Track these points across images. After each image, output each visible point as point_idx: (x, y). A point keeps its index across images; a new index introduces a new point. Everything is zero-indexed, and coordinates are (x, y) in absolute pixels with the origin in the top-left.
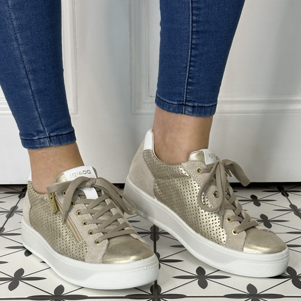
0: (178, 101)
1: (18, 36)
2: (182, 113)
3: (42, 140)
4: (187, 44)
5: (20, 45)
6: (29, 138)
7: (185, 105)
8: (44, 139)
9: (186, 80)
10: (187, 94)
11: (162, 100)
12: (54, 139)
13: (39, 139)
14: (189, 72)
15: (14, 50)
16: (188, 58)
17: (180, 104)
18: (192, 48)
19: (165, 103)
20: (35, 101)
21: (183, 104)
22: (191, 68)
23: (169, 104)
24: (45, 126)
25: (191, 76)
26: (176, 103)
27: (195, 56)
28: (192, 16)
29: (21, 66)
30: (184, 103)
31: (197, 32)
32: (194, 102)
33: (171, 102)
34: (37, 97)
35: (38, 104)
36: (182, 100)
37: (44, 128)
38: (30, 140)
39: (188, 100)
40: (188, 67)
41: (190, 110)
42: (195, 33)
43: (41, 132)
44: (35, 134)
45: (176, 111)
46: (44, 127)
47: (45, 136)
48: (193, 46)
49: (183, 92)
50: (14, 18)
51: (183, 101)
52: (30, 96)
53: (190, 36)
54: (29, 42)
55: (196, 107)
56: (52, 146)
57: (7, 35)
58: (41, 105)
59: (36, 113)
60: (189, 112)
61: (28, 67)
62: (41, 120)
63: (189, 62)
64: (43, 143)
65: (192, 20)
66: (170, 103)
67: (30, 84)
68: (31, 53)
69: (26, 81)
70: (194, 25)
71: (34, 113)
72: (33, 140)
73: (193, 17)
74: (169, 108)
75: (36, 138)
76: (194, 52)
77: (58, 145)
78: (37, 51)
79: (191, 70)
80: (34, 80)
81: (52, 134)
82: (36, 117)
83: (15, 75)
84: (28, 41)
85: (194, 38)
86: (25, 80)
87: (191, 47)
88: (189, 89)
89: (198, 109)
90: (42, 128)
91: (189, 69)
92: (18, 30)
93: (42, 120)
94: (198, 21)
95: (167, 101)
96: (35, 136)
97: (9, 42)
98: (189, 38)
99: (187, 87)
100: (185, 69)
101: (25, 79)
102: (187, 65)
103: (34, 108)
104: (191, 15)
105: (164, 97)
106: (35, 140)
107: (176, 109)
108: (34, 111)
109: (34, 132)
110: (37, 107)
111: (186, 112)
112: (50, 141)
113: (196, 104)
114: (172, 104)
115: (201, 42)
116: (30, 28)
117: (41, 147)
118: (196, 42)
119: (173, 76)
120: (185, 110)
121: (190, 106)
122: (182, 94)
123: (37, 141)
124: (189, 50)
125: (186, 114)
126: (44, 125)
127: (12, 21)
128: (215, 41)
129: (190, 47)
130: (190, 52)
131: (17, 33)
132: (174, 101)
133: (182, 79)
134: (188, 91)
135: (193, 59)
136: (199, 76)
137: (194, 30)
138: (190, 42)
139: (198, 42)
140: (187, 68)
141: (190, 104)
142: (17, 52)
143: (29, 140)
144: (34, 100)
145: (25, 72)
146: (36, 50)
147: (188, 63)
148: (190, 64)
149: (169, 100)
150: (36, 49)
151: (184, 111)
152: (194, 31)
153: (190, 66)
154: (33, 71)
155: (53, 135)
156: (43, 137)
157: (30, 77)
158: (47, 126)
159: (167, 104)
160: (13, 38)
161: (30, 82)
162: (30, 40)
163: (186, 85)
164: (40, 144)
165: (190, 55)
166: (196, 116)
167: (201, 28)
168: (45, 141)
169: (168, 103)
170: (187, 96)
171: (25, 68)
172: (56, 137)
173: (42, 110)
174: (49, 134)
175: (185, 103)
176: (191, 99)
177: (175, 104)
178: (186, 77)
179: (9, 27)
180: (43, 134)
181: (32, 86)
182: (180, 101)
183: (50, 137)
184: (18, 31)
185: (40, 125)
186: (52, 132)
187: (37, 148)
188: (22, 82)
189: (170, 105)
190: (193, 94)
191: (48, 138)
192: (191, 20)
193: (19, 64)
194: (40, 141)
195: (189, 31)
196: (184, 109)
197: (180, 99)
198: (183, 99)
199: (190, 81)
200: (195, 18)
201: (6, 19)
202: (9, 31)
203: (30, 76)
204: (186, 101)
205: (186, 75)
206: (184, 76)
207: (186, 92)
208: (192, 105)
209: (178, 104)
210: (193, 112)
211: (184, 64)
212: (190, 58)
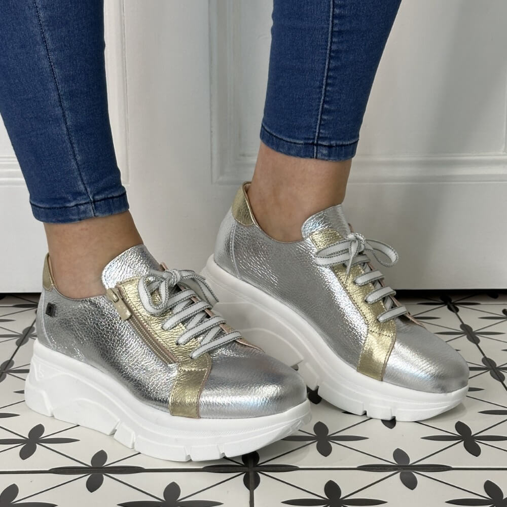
0: (305, 139)
1: (47, 36)
2: (311, 158)
3: (82, 208)
4: (324, 51)
5: (50, 51)
6: (58, 206)
7: (317, 145)
8: (86, 206)
9: (321, 106)
10: (321, 127)
11: (275, 136)
12: (100, 205)
13: (76, 205)
14: (325, 93)
15: (39, 59)
16: (323, 73)
17: (309, 144)
18: (331, 57)
19: (282, 141)
20: (72, 144)
21: (313, 144)
22: (328, 88)
23: (289, 144)
24: (87, 184)
25: (328, 99)
26: (302, 142)
27: (335, 69)
28: (333, 8)
29: (51, 86)
30: (315, 142)
31: (340, 32)
32: (330, 139)
33: (292, 140)
34: (75, 137)
35: (77, 149)
36: (312, 137)
37: (85, 187)
38: (60, 208)
39: (322, 138)
40: (324, 87)
41: (325, 152)
42: (336, 34)
43: (80, 194)
44: (69, 198)
45: (302, 154)
46: (86, 185)
47: (87, 201)
48: (332, 54)
49: (313, 125)
50: (40, 6)
51: (314, 139)
52: (63, 136)
53: (329, 39)
54: (65, 46)
55: (334, 146)
56: (97, 216)
57: (27, 35)
58: (82, 150)
59: (73, 163)
60: (323, 155)
61: (62, 87)
62: (80, 174)
63: (325, 78)
64: (85, 212)
65: (333, 14)
66: (291, 142)
67: (64, 116)
68: (68, 64)
69: (58, 111)
70: (336, 21)
71: (70, 164)
72: (68, 207)
73: (335, 10)
74: (289, 149)
75: (73, 204)
76: (334, 64)
77: (107, 215)
78: (78, 61)
79: (329, 91)
80: (71, 110)
81: (97, 197)
82: (74, 170)
83: (39, 101)
84: (63, 45)
85: (334, 42)
86: (56, 109)
87: (330, 55)
88: (325, 120)
89: (336, 149)
90: (82, 187)
91: (325, 89)
92: (48, 26)
93: (83, 174)
94: (341, 16)
95: (284, 138)
96: (69, 201)
97: (31, 47)
98: (327, 42)
99: (321, 117)
100: (318, 90)
101: (57, 107)
102: (322, 84)
103: (71, 155)
104: (332, 6)
105: (280, 132)
106: (70, 207)
107: (302, 151)
108: (70, 160)
109: (68, 195)
110: (74, 153)
111: (318, 155)
112: (96, 208)
113: (333, 143)
114: (295, 143)
115: (345, 47)
116: (67, 23)
117: (80, 220)
118: (338, 47)
119: (297, 101)
120: (317, 153)
121: (325, 146)
122: (312, 128)
123: (72, 210)
124: (325, 60)
125: (319, 159)
126: (85, 182)
127: (37, 12)
128: (365, 45)
129: (328, 55)
130: (327, 63)
131: (45, 30)
132: (298, 139)
133: (314, 105)
134: (322, 122)
135: (332, 74)
136: (339, 99)
137: (336, 29)
138: (328, 47)
139: (341, 47)
140: (322, 88)
141: (324, 143)
142: (45, 63)
143: (58, 208)
144: (71, 142)
145: (56, 97)
146: (76, 60)
147: (325, 81)
148: (326, 82)
149: (290, 137)
150: (76, 58)
151: (315, 154)
152: (335, 31)
153: (327, 85)
154: (70, 95)
155: (99, 199)
156: (84, 202)
157: (66, 104)
158: (90, 184)
159: (285, 143)
160: (38, 40)
161: (64, 113)
162: (66, 44)
163: (320, 113)
164: (79, 214)
165: (327, 67)
166: (334, 160)
167: (347, 27)
168: (87, 208)
169: (287, 142)
170: (321, 131)
171: (58, 90)
172: (103, 201)
173: (82, 159)
174: (93, 198)
175: (317, 141)
176: (326, 136)
177: (300, 144)
178: (320, 102)
179: (31, 22)
180: (85, 197)
181: (68, 120)
182: (309, 139)
183: (94, 202)
184: (46, 28)
185: (80, 183)
186: (98, 193)
187: (71, 221)
188: (52, 112)
189: (290, 146)
190: (329, 127)
191: (91, 203)
192: (331, 14)
193: (47, 83)
194: (79, 208)
195: (328, 31)
196: (315, 151)
197: (308, 136)
198: (315, 135)
199: (326, 108)
200: (337, 11)
201: (27, 7)
202: (31, 28)
203: (65, 102)
204: (319, 138)
205: (320, 98)
206: (318, 100)
207: (320, 125)
208: (327, 144)
209: (305, 144)
210: (329, 155)
211: (318, 83)
212: (328, 72)
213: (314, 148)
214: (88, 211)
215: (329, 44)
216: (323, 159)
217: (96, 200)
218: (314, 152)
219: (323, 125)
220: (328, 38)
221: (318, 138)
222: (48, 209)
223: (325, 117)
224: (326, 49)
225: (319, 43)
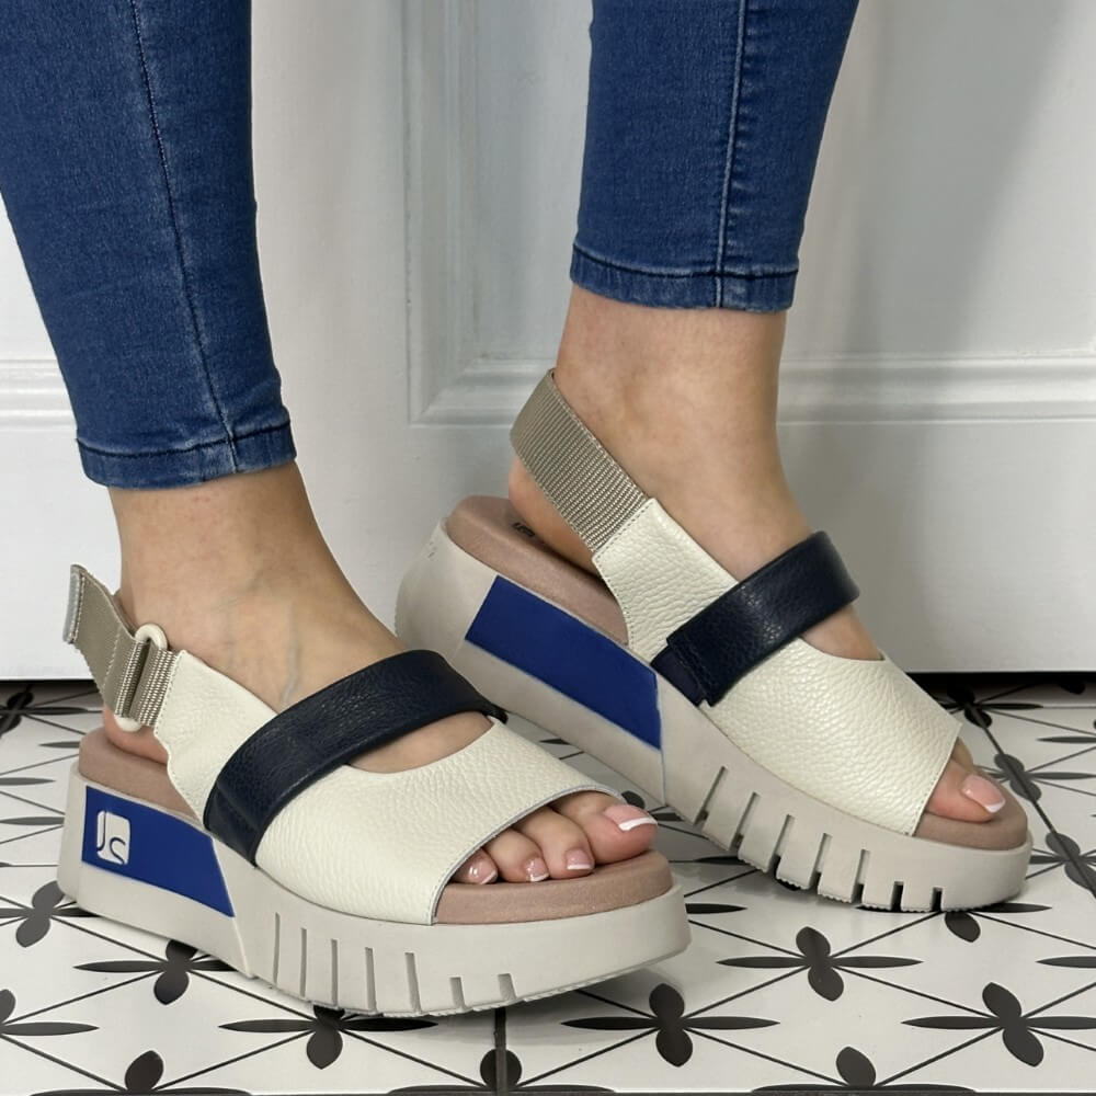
0: (695, 263)
1: (152, 70)
2: (710, 305)
3: (210, 452)
4: (728, 59)
5: (156, 104)
6: (154, 450)
7: (723, 275)
8: (218, 448)
9: (725, 185)
10: (729, 233)
11: (619, 268)
12: (248, 446)
13: (197, 447)
14: (733, 156)
16: (729, 109)
17: (705, 274)
18: (743, 72)
19: (638, 276)
20: (192, 309)
21: (712, 273)
22: (740, 144)
23: (656, 279)
24: (222, 399)
25: (739, 169)
26: (687, 271)
27: (755, 99)
29: (155, 180)
30: (719, 268)
31: (762, 13)
32: (749, 261)
33: (664, 271)
34: (200, 293)
35: (204, 321)
36: (709, 258)
37: (218, 407)
39: (731, 258)
40: (731, 140)
41: (740, 290)
42: (754, 17)
43: (206, 421)
44: (181, 430)
45: (687, 299)
46: (220, 403)
47: (221, 437)
48: (747, 65)
49: (711, 229)
50: (140, 5)
51: (714, 262)
52: (176, 292)
53: (740, 30)
54: (188, 91)
55: (759, 278)
56: (243, 471)
58: (214, 323)
59: (194, 352)
60: (735, 296)
61: (177, 183)
62: (208, 377)
63: (733, 120)
64: (215, 462)
66: (661, 276)
67: (178, 247)
69: (167, 235)
71: (188, 353)
72: (178, 451)
74: (656, 291)
75: (189, 444)
76: (750, 87)
77: (261, 467)
79: (742, 149)
81: (243, 429)
82: (194, 367)
84: (184, 90)
85: (750, 38)
86: (163, 231)
87: (742, 68)
88: (735, 217)
89: (763, 284)
90: (210, 407)
91: (734, 145)
92: (154, 48)
93: (214, 377)
95: (644, 269)
96: (181, 439)
98: (735, 37)
99: (727, 209)
100: (717, 150)
101: (165, 226)
102: (728, 134)
103: (188, 333)
105: (632, 257)
106: (182, 451)
107: (688, 293)
108: (188, 346)
109: (178, 426)
110: (197, 330)
111: (727, 299)
112: (238, 453)
113: (756, 268)
114: (670, 276)
115: (773, 49)
117: (204, 480)
118: (758, 48)
119: (671, 178)
120: (722, 293)
121: (740, 277)
122: (707, 237)
123: (188, 457)
124: (732, 78)
125: (728, 308)
126: (218, 396)
127: (135, 16)
129: (737, 68)
130: (736, 86)
131: (148, 58)
132: (677, 265)
133: (709, 183)
134: (730, 222)
135: (746, 112)
136: (763, 169)
137: (754, 6)
138: (739, 49)
139: (764, 49)
140: (727, 142)
141: (738, 270)
142: (144, 131)
143: (152, 455)
144: (190, 304)
145: (164, 206)
147: (732, 126)
148: (736, 128)
149: (656, 263)
151: (719, 297)
152: (752, 12)
153: (738, 135)
154: (192, 200)
155: (244, 433)
156: (213, 439)
157: (182, 221)
158: (228, 398)
159: (643, 278)
160: (132, 79)
161: (177, 239)
162: (190, 86)
163: (724, 202)
164: (202, 466)
165: (735, 95)
166: (760, 308)
168: (220, 453)
169: (651, 275)
170: (729, 242)
171: (168, 190)
172: (253, 438)
173: (212, 343)
174: (233, 430)
175: (722, 267)
176: (741, 254)
177: (683, 277)
178: (723, 176)
179: (120, 38)
180: (216, 428)
181: (185, 255)
182: (702, 263)
184: (151, 54)
185: (207, 396)
186: (241, 420)
187: (183, 482)
189: (658, 283)
190: (746, 234)
191: (230, 441)
193: (145, 174)
194: (202, 454)
195: (737, 12)
196: (719, 289)
197: (701, 258)
198: (715, 254)
199: (735, 189)
202: (118, 54)
203: (181, 215)
204: (726, 259)
205: (722, 167)
206: (717, 173)
207: (726, 228)
208: (743, 273)
209: (696, 275)
210: (749, 297)
211: (717, 132)
212: (738, 107)
213: (715, 284)
214: (223, 460)
215: (740, 41)
216: (736, 309)
217: (238, 435)
218: (715, 291)
219: (732, 229)
220: (736, 28)
221: (723, 260)
222: (130, 456)
223: (735, 210)
224: (734, 53)
225: (716, 42)
